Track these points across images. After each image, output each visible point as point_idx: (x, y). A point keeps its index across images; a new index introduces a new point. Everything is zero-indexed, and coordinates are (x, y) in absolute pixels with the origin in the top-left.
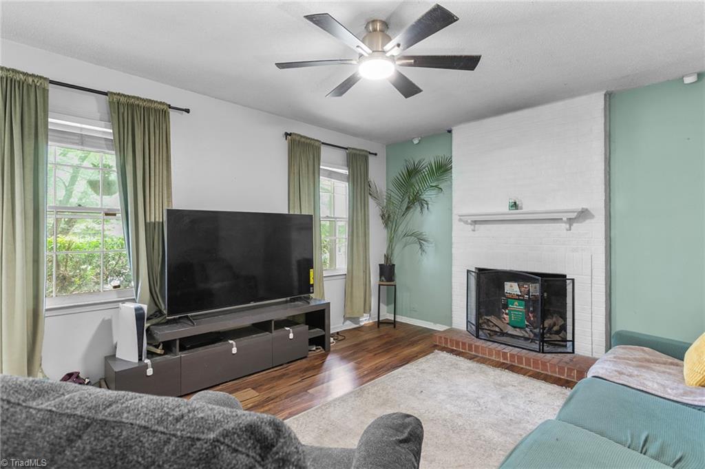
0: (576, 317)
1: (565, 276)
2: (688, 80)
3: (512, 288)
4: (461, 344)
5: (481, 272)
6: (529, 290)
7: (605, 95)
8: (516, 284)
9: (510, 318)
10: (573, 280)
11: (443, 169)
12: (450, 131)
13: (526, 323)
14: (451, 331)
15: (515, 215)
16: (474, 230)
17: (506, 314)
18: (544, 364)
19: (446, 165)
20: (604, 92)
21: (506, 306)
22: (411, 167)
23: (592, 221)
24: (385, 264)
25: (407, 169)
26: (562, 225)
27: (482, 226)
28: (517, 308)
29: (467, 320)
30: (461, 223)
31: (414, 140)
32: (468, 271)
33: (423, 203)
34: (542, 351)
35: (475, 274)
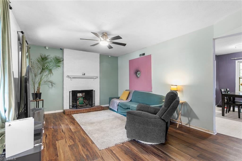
1: (93, 90)
3: (79, 95)
4: (75, 111)
5: (73, 91)
6: (84, 94)
7: (100, 54)
8: (81, 94)
10: (95, 91)
11: (59, 61)
13: (83, 103)
15: (84, 76)
16: (71, 80)
17: (78, 102)
18: (95, 108)
19: (59, 59)
21: (78, 100)
23: (98, 79)
24: (37, 93)
25: (41, 56)
26: (93, 79)
27: (74, 79)
28: (81, 100)
29: (70, 106)
30: (67, 78)
31: (46, 47)
32: (70, 92)
33: (50, 71)
34: (92, 107)
35: (71, 92)
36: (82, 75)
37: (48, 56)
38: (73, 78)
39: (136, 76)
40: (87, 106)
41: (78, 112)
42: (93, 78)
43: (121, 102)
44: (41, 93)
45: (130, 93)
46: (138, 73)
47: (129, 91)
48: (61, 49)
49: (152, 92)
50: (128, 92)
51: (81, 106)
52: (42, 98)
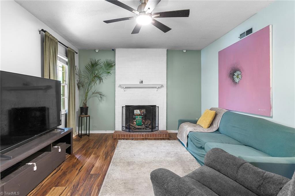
0: (159, 119)
1: (156, 106)
2: (185, 51)
3: (137, 112)
5: (127, 107)
6: (143, 112)
7: (167, 50)
8: (139, 110)
9: (136, 123)
10: (158, 107)
11: (110, 66)
12: (114, 50)
13: (142, 123)
14: (116, 132)
15: (141, 85)
16: (125, 91)
17: (135, 122)
18: (156, 135)
19: (111, 64)
20: (167, 49)
21: (135, 119)
22: (93, 62)
23: (163, 88)
24: (84, 107)
25: (91, 62)
26: (156, 89)
27: (128, 90)
28: (139, 118)
29: (122, 126)
30: (120, 88)
31: (96, 50)
32: (122, 107)
33: (100, 79)
34: (152, 131)
35: (125, 108)
36: (138, 83)
37: (98, 61)
38: (126, 88)
39: (231, 81)
40: (147, 129)
41: (130, 136)
42: (156, 87)
43: (194, 131)
44: (88, 107)
45: (216, 115)
46: (236, 74)
47: (215, 112)
48: (113, 50)
49: (272, 117)
50: (213, 112)
51: (138, 129)
52: (89, 114)
